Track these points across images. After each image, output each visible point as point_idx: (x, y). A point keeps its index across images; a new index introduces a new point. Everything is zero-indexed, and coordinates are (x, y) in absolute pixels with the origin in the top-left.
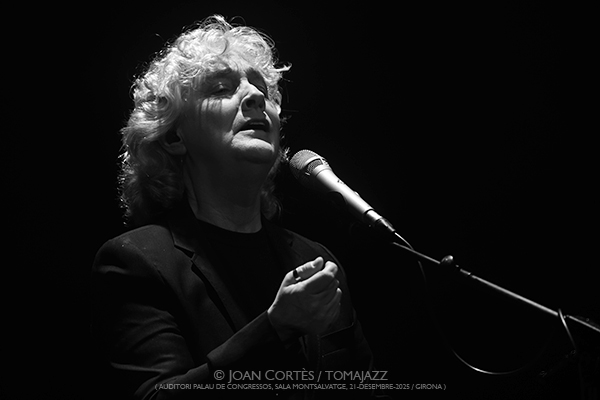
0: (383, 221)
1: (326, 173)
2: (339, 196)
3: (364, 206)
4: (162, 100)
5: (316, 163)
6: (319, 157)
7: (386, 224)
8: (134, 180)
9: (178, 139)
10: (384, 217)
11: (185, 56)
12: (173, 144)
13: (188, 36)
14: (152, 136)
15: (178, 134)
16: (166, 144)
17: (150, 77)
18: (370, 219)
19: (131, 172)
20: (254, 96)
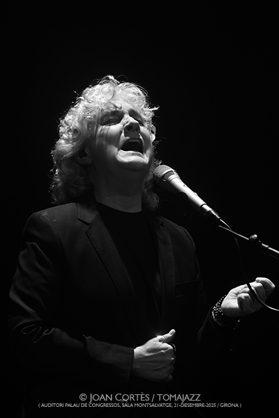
0: (213, 212)
1: (176, 180)
2: (184, 195)
3: (200, 201)
4: (75, 131)
5: (170, 173)
6: (172, 169)
7: (214, 214)
8: (60, 184)
9: (86, 155)
10: (213, 209)
11: (88, 102)
12: (83, 158)
13: (90, 89)
14: (70, 153)
15: (86, 152)
16: (79, 158)
17: (68, 118)
18: (204, 210)
19: (58, 180)
20: (132, 124)
